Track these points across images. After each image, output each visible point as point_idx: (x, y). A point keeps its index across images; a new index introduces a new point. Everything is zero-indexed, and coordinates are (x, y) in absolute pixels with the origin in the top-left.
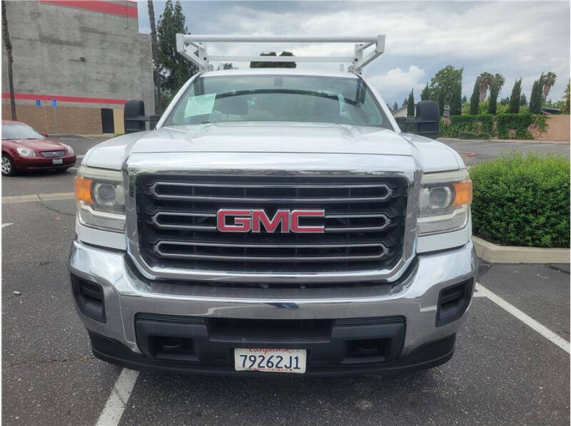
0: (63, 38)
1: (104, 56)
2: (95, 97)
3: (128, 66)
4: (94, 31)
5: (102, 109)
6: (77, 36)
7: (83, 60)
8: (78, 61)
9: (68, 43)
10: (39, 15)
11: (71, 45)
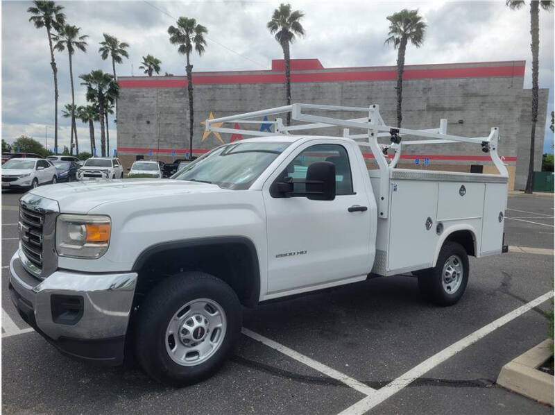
0: (447, 106)
1: (483, 116)
2: (467, 155)
3: (506, 124)
4: (475, 95)
5: (472, 166)
6: (459, 101)
7: (461, 122)
8: (456, 124)
9: (450, 109)
10: (430, 89)
11: (452, 110)
